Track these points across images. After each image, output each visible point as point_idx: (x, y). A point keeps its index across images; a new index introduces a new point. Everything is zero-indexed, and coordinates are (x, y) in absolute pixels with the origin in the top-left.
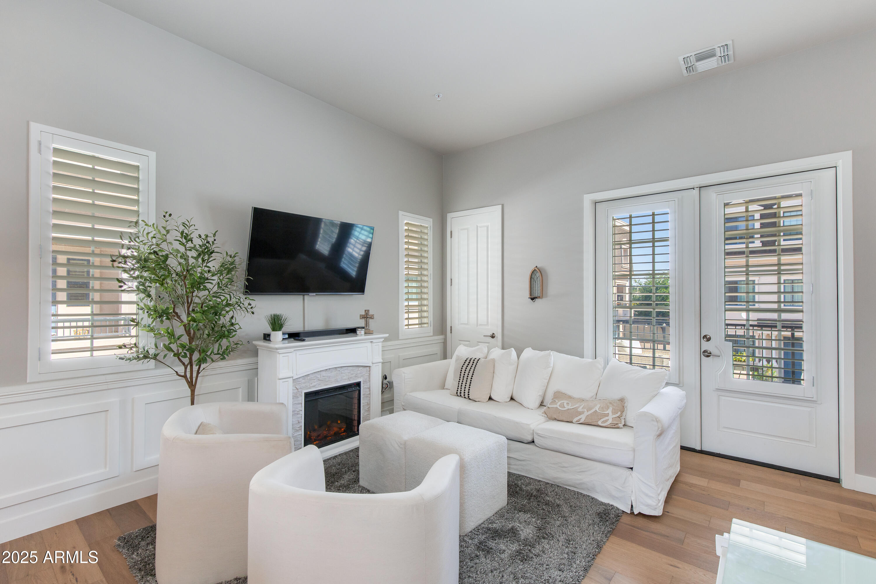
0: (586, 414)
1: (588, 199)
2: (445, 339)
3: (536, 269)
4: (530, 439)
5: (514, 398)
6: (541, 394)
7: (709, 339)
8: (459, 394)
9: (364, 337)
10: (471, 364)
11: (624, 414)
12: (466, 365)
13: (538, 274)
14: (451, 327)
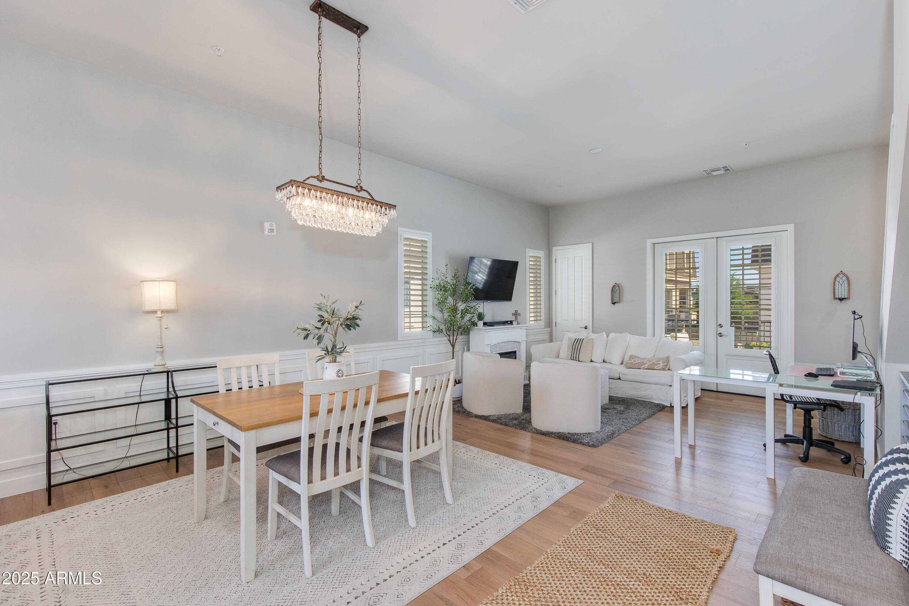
0: (648, 364)
1: (649, 242)
2: (552, 331)
3: (616, 284)
4: (618, 376)
5: (606, 360)
6: (622, 356)
7: (721, 327)
8: (572, 359)
9: (516, 326)
10: (578, 342)
11: (669, 364)
12: (576, 342)
13: (617, 288)
14: (556, 322)
